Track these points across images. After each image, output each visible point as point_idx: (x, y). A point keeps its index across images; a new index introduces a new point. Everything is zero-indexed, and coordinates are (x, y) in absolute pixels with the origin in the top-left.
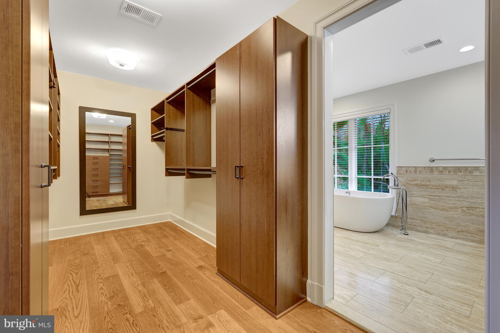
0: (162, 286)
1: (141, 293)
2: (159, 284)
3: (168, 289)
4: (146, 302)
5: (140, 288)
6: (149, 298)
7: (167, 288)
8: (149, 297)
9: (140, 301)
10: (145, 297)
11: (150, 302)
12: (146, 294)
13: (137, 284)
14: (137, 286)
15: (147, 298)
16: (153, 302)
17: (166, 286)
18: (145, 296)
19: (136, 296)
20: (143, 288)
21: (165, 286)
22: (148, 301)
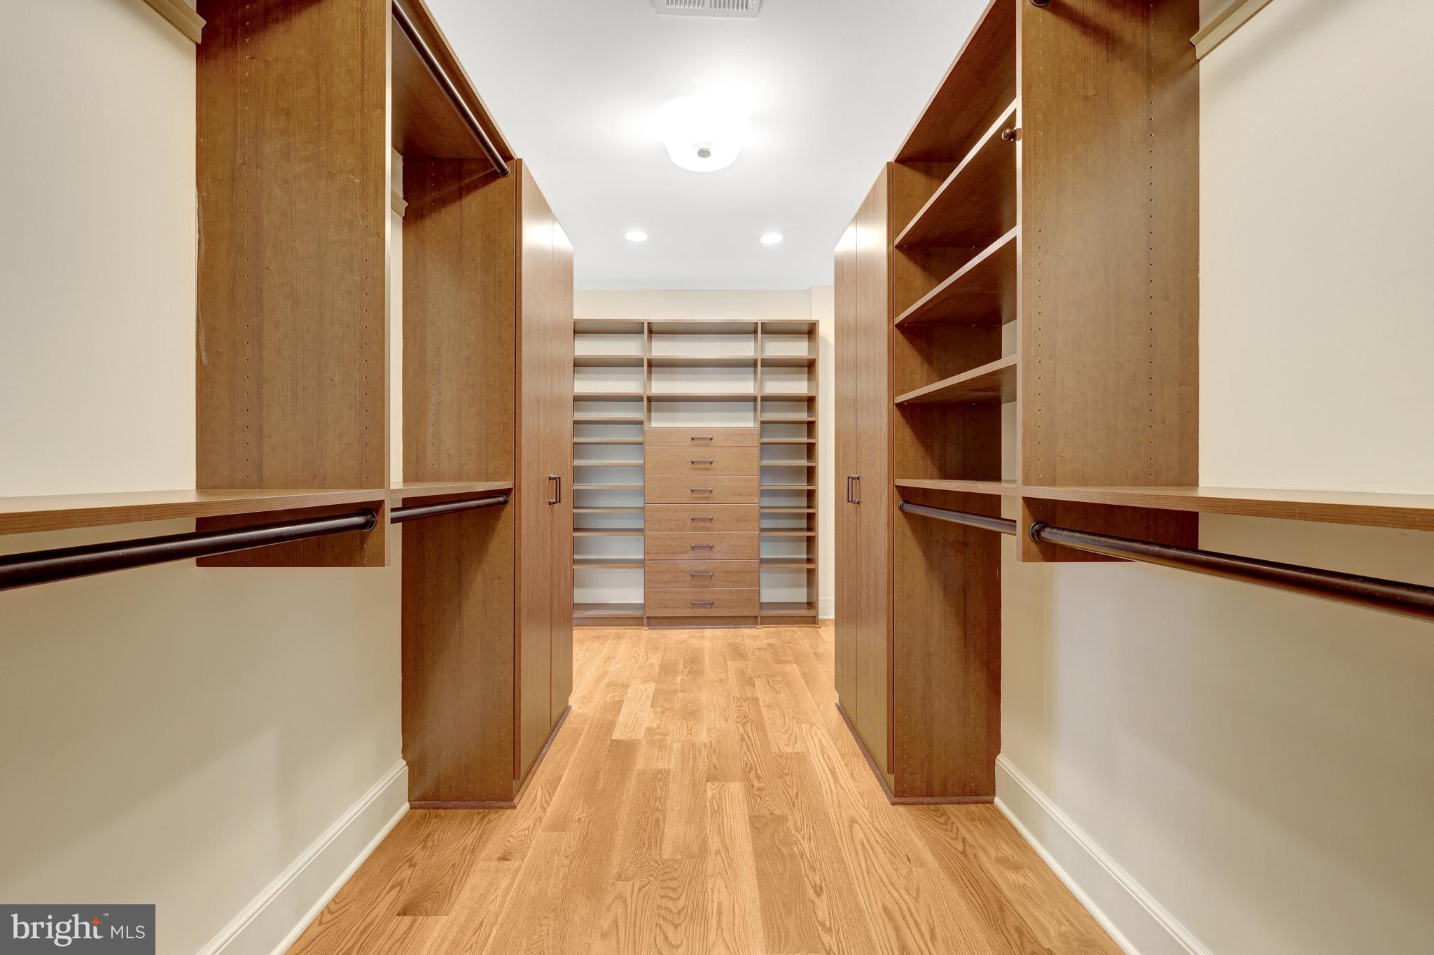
0: (664, 823)
1: (719, 826)
2: (665, 834)
3: (657, 809)
4: (717, 796)
5: (714, 843)
6: (708, 804)
7: (658, 814)
8: (706, 806)
9: (728, 805)
10: (716, 808)
11: (709, 793)
12: (709, 816)
13: (719, 859)
14: (720, 853)
15: (712, 805)
16: (705, 791)
17: (656, 821)
18: (713, 813)
19: (732, 823)
20: (709, 840)
21: (658, 820)
22: (713, 797)
